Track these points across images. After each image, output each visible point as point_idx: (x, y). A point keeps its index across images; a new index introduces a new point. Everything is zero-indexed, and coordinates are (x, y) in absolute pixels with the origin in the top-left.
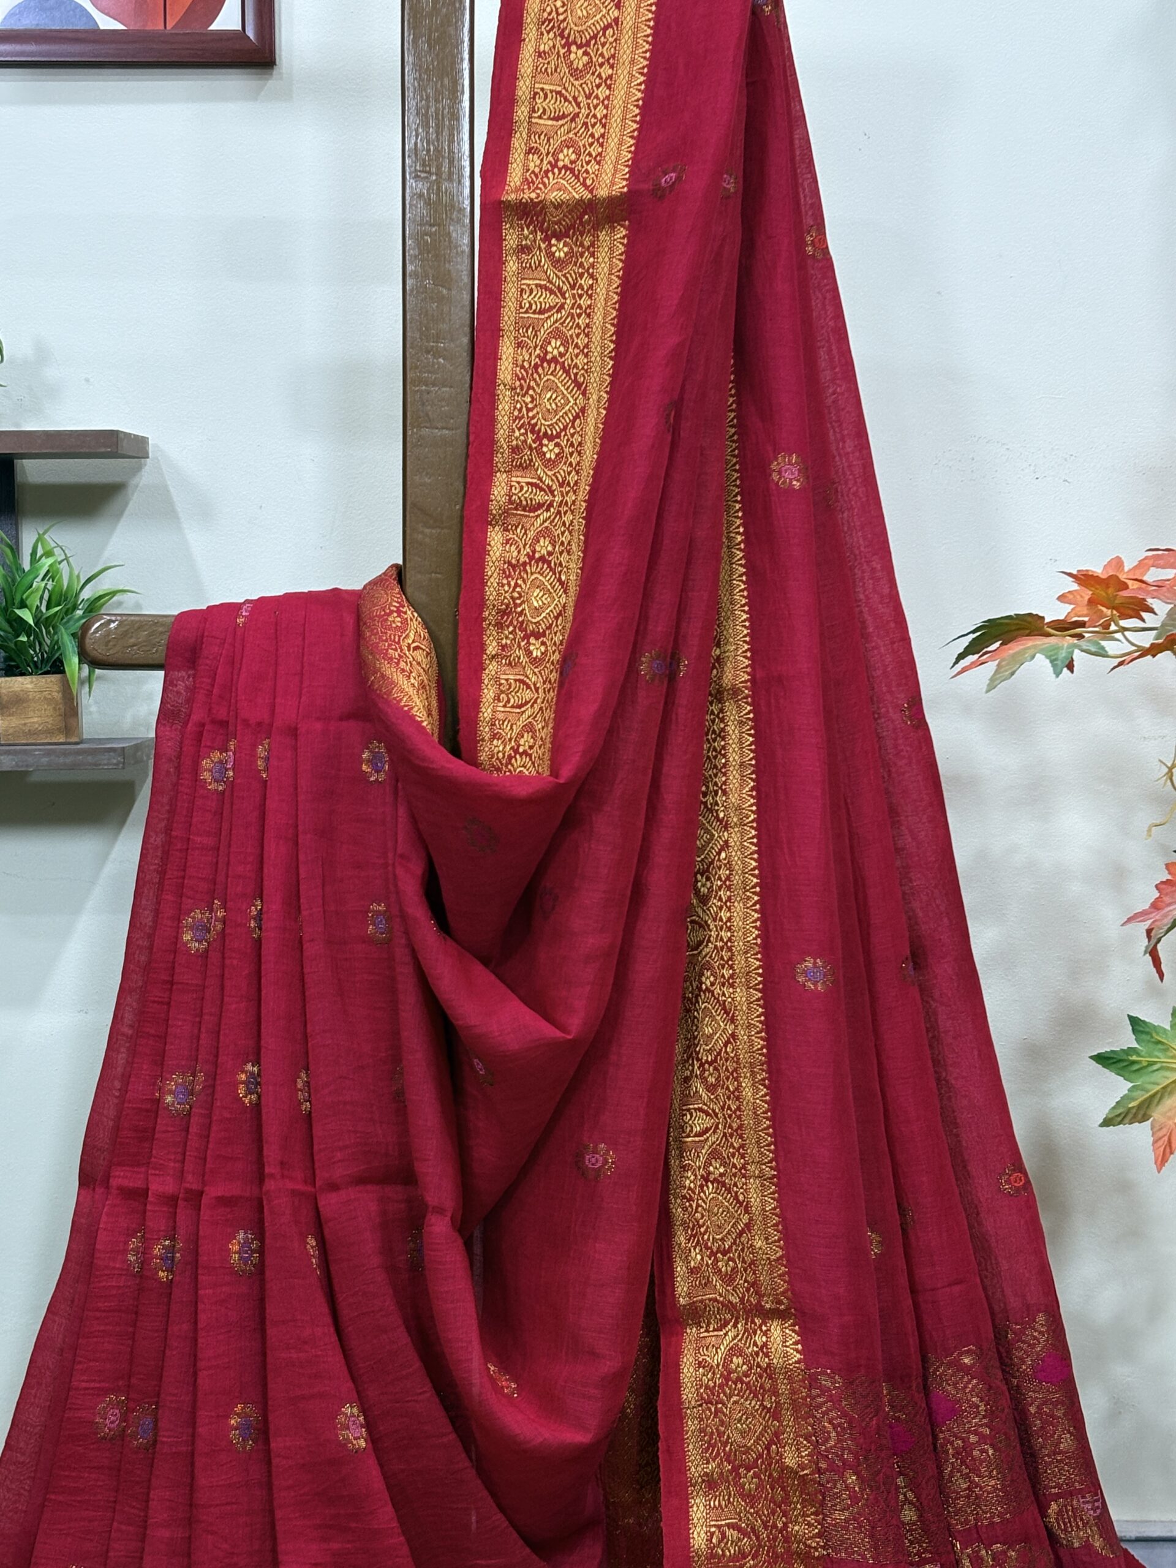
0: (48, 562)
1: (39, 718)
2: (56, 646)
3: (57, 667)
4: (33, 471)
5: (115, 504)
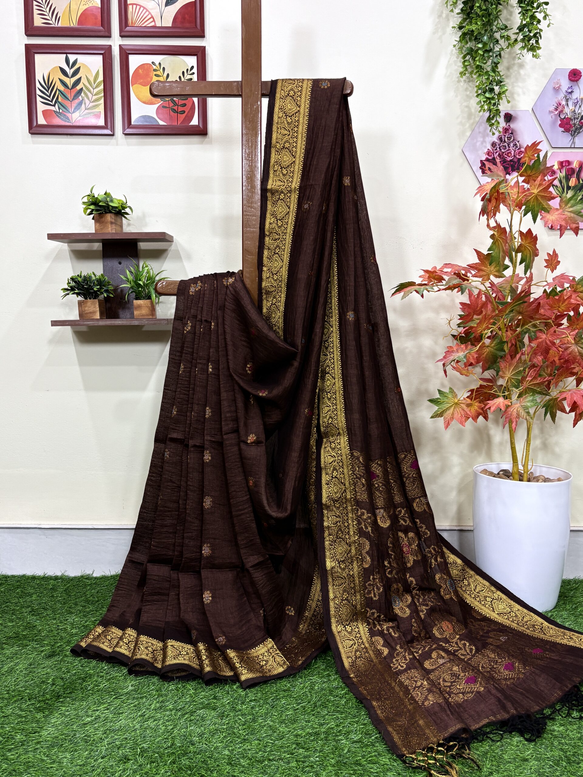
0: (146, 268)
1: (145, 311)
2: (149, 292)
3: (149, 298)
4: (143, 246)
5: (165, 255)
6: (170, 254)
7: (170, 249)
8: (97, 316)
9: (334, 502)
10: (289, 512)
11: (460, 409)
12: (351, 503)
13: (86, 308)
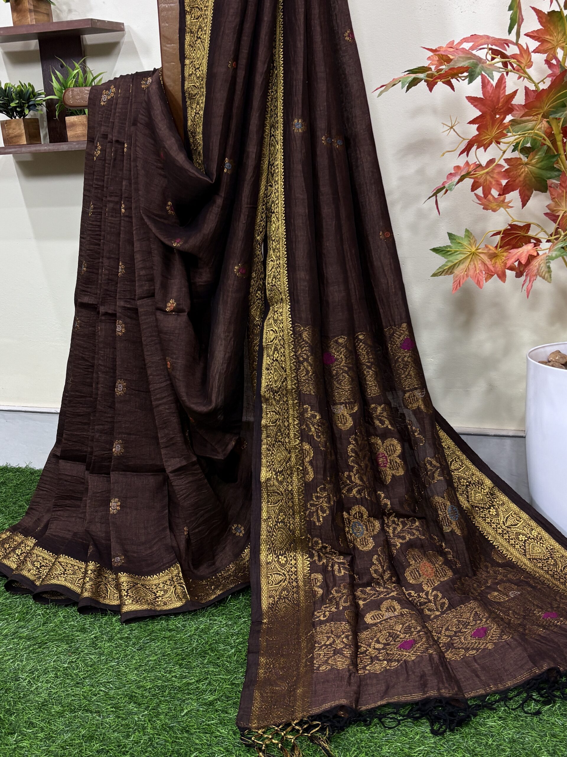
0: (76, 71)
1: (81, 131)
4: (89, 39)
5: (116, 51)
6: (123, 48)
7: (122, 41)
8: (24, 141)
9: (274, 394)
10: (213, 405)
11: (479, 262)
12: (293, 396)
13: (10, 131)
